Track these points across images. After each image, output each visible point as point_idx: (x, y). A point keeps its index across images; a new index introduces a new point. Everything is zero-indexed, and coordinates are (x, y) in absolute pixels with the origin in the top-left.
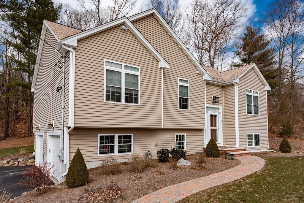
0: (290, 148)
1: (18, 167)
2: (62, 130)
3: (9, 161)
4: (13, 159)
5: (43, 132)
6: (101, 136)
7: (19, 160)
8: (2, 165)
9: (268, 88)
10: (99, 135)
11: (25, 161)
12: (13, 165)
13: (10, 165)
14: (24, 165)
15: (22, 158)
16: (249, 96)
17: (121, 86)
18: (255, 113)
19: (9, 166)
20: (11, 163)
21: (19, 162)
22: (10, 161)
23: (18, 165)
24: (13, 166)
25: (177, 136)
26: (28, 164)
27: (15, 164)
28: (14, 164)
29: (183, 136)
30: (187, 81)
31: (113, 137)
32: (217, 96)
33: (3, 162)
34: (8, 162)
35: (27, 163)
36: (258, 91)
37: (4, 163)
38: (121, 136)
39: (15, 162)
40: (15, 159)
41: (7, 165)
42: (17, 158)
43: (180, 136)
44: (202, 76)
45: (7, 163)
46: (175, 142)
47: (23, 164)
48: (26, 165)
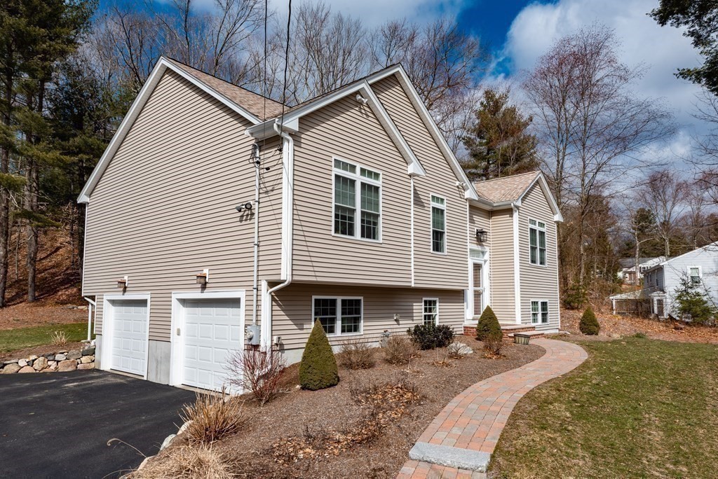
0: (597, 326)
1: (56, 374)
2: (255, 286)
3: (33, 361)
4: (43, 356)
5: (149, 292)
6: (316, 300)
7: (58, 357)
8: (16, 370)
9: (558, 217)
10: (314, 297)
11: (72, 360)
12: (45, 370)
13: (36, 370)
14: (70, 369)
15: (66, 354)
16: (533, 231)
17: (354, 206)
18: (541, 263)
19: (34, 371)
20: (38, 365)
21: (58, 362)
22: (36, 359)
23: (56, 368)
24: (44, 373)
25: (426, 302)
26: (80, 367)
27: (50, 366)
28: (46, 366)
29: (435, 302)
30: (442, 200)
31: (334, 302)
32: (484, 230)
33: (17, 363)
34: (31, 363)
35: (78, 364)
36: (543, 222)
37: (20, 364)
38: (346, 300)
39: (50, 363)
40: (49, 355)
41: (28, 370)
42: (52, 353)
43: (430, 302)
44: (463, 191)
45: (28, 365)
46: (424, 314)
47: (69, 366)
48: (74, 368)
